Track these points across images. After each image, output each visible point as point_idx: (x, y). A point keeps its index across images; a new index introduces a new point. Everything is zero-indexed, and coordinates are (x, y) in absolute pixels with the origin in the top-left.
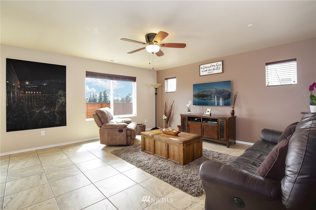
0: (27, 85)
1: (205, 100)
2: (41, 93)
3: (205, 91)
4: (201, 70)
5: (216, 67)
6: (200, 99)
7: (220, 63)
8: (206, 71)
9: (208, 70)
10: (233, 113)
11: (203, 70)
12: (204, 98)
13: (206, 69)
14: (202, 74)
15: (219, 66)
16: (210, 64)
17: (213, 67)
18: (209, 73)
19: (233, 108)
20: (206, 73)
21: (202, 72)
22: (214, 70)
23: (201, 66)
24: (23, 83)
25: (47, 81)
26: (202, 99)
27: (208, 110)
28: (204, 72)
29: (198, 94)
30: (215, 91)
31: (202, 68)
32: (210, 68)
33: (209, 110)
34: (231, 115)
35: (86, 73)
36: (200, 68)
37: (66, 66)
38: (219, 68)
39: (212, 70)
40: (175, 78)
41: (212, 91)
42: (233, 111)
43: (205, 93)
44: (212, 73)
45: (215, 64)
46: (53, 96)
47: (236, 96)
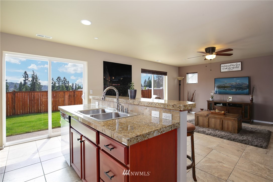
0: (114, 80)
1: (226, 90)
2: (120, 85)
3: (226, 84)
4: (222, 68)
5: (235, 66)
6: (222, 89)
7: (240, 63)
8: (227, 68)
9: (228, 68)
10: (252, 100)
11: (223, 68)
12: (226, 89)
13: (226, 67)
14: (222, 71)
15: (238, 66)
16: (230, 64)
17: (233, 66)
18: (229, 70)
19: (252, 96)
20: (226, 70)
21: (223, 69)
22: (233, 68)
23: (222, 65)
24: (112, 78)
25: (123, 76)
26: (223, 89)
27: (229, 97)
28: (224, 69)
29: (219, 85)
30: (235, 84)
31: (222, 67)
32: (230, 67)
33: (231, 98)
34: (250, 101)
35: (141, 70)
36: (221, 66)
37: (131, 65)
38: (238, 67)
39: (232, 68)
40: (197, 73)
41: (233, 84)
42: (252, 98)
43: (226, 85)
44: (232, 71)
45: (235, 64)
46: (125, 87)
47: (254, 88)
